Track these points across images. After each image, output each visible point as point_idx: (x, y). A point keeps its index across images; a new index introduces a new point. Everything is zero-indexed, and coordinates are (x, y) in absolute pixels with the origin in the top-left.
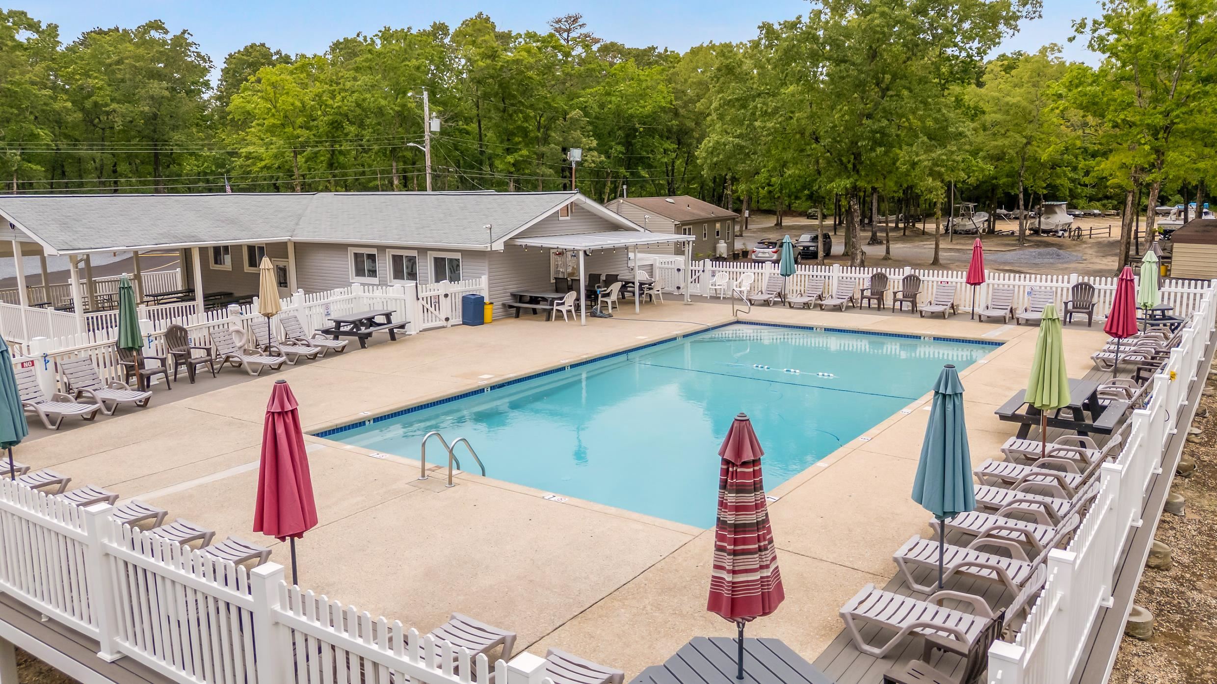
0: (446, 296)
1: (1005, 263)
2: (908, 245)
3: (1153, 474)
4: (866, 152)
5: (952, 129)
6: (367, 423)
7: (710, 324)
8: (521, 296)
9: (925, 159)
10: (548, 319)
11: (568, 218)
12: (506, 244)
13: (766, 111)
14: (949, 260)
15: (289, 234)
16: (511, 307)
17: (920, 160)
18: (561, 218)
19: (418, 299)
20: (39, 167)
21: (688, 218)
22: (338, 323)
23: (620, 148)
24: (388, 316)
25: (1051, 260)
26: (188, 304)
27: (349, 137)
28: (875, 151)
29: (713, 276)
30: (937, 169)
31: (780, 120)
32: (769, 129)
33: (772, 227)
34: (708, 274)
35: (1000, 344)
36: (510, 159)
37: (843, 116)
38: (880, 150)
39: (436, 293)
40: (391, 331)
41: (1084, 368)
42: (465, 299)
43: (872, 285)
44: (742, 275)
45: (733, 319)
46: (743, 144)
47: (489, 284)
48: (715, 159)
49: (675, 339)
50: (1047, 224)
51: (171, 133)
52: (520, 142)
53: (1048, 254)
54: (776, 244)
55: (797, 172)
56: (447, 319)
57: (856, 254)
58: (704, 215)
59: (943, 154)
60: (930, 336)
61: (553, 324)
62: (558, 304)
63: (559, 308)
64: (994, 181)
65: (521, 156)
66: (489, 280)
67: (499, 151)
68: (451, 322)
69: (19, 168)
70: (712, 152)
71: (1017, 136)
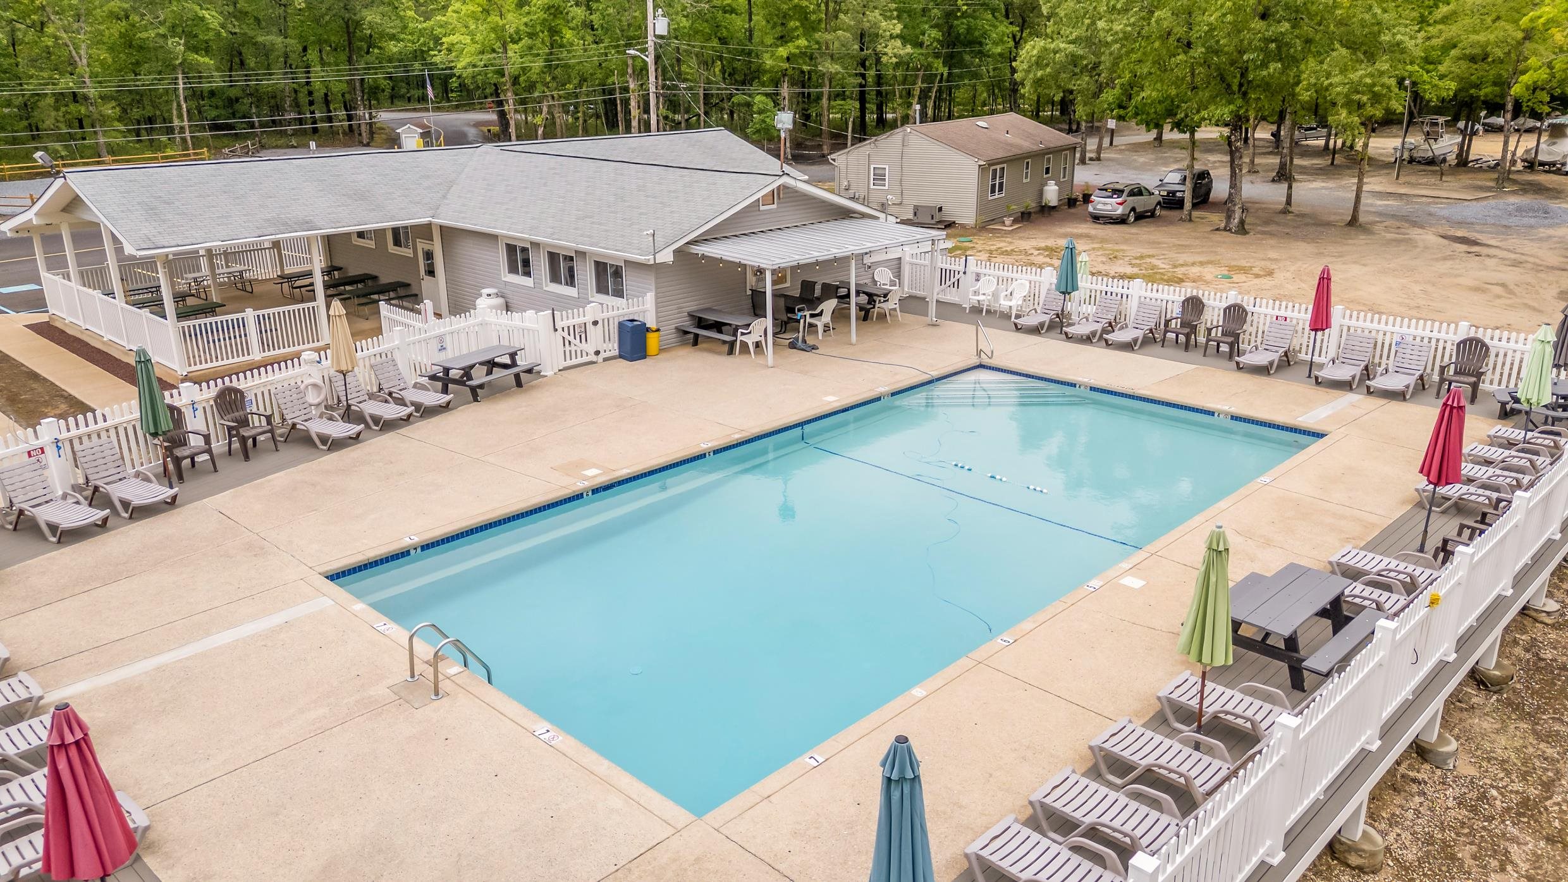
0: (595, 323)
1: (1460, 224)
2: (1331, 184)
3: (1363, 749)
4: (1255, 69)
5: (1385, 38)
6: (412, 552)
7: (935, 374)
8: (700, 319)
9: (1338, 86)
10: (731, 352)
11: (774, 206)
12: (677, 252)
13: (1114, 7)
14: (1380, 214)
15: (430, 213)
16: (686, 333)
17: (1331, 84)
18: (762, 208)
19: (556, 330)
20: (207, 60)
21: (1001, 154)
22: (447, 371)
23: (935, 33)
24: (513, 356)
25: (1532, 221)
26: (305, 305)
27: (571, 25)
28: (1267, 68)
29: (978, 280)
30: (1356, 97)
31: (1132, 20)
32: (1117, 33)
33: (1148, 143)
34: (971, 277)
35: (1320, 435)
36: (782, 51)
37: (1224, 15)
38: (1275, 66)
39: (581, 320)
40: (517, 376)
41: (1404, 502)
42: (621, 325)
43: (1183, 312)
44: (1015, 283)
45: (975, 361)
46: (1081, 52)
47: (657, 303)
48: (1039, 74)
49: (879, 399)
50: (1550, 153)
51: (365, 12)
52: (797, 28)
53: (1532, 209)
54: (1122, 191)
55: (1154, 94)
56: (597, 353)
57: (1234, 211)
58: (1027, 145)
59: (1366, 76)
60: (1226, 414)
61: (737, 359)
62: (743, 334)
63: (744, 338)
64: (1472, 91)
65: (798, 47)
66: (657, 298)
67: (769, 40)
68: (603, 355)
69: (184, 60)
70: (1039, 63)
71: (1510, 27)
